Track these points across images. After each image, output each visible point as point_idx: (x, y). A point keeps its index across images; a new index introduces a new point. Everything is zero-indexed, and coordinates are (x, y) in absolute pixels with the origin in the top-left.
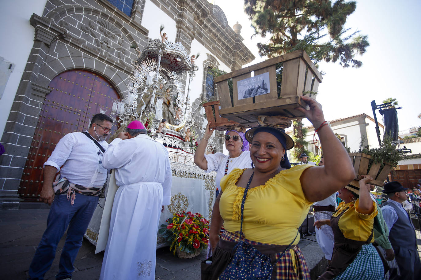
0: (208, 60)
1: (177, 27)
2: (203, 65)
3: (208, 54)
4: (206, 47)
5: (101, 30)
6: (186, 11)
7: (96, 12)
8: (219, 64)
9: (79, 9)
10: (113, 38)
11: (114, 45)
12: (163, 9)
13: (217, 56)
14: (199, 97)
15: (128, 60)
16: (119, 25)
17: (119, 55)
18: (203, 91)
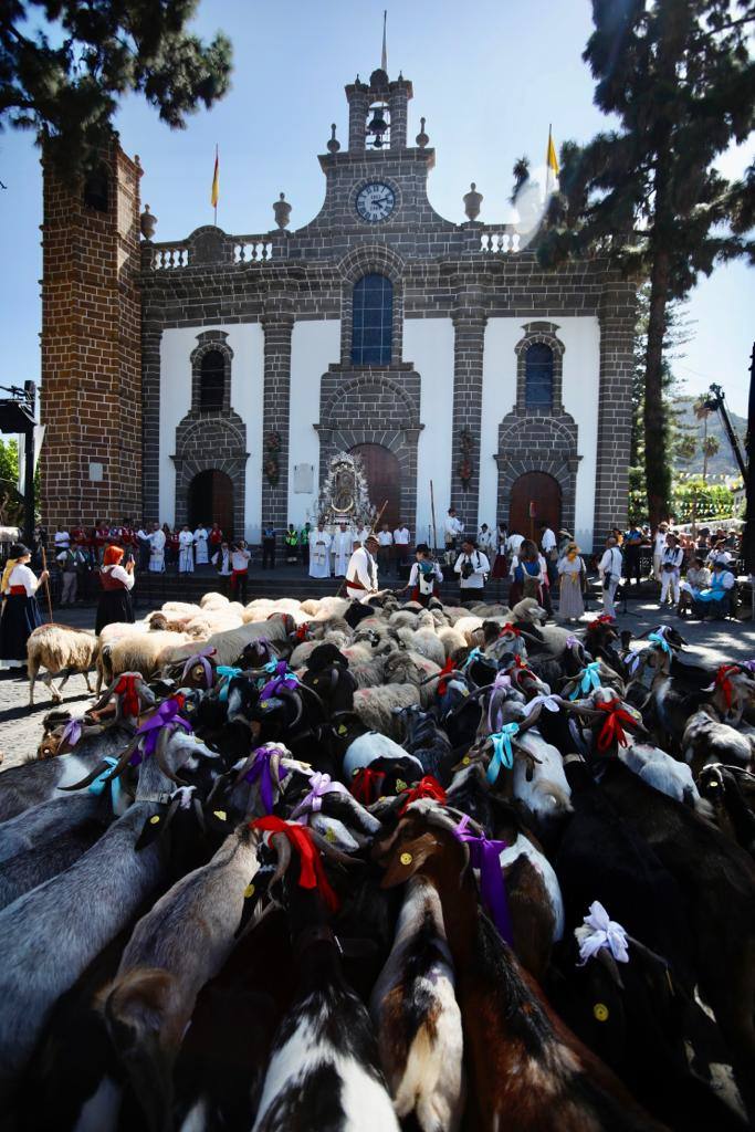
0: (527, 335)
1: (454, 324)
2: (517, 351)
3: (525, 327)
4: (521, 314)
5: (363, 399)
6: (464, 289)
7: (354, 384)
8: (556, 327)
9: (341, 393)
10: (376, 399)
11: (379, 407)
12: (429, 316)
13: (550, 315)
14: (511, 411)
15: (395, 415)
16: (377, 382)
17: (384, 415)
18: (518, 397)
